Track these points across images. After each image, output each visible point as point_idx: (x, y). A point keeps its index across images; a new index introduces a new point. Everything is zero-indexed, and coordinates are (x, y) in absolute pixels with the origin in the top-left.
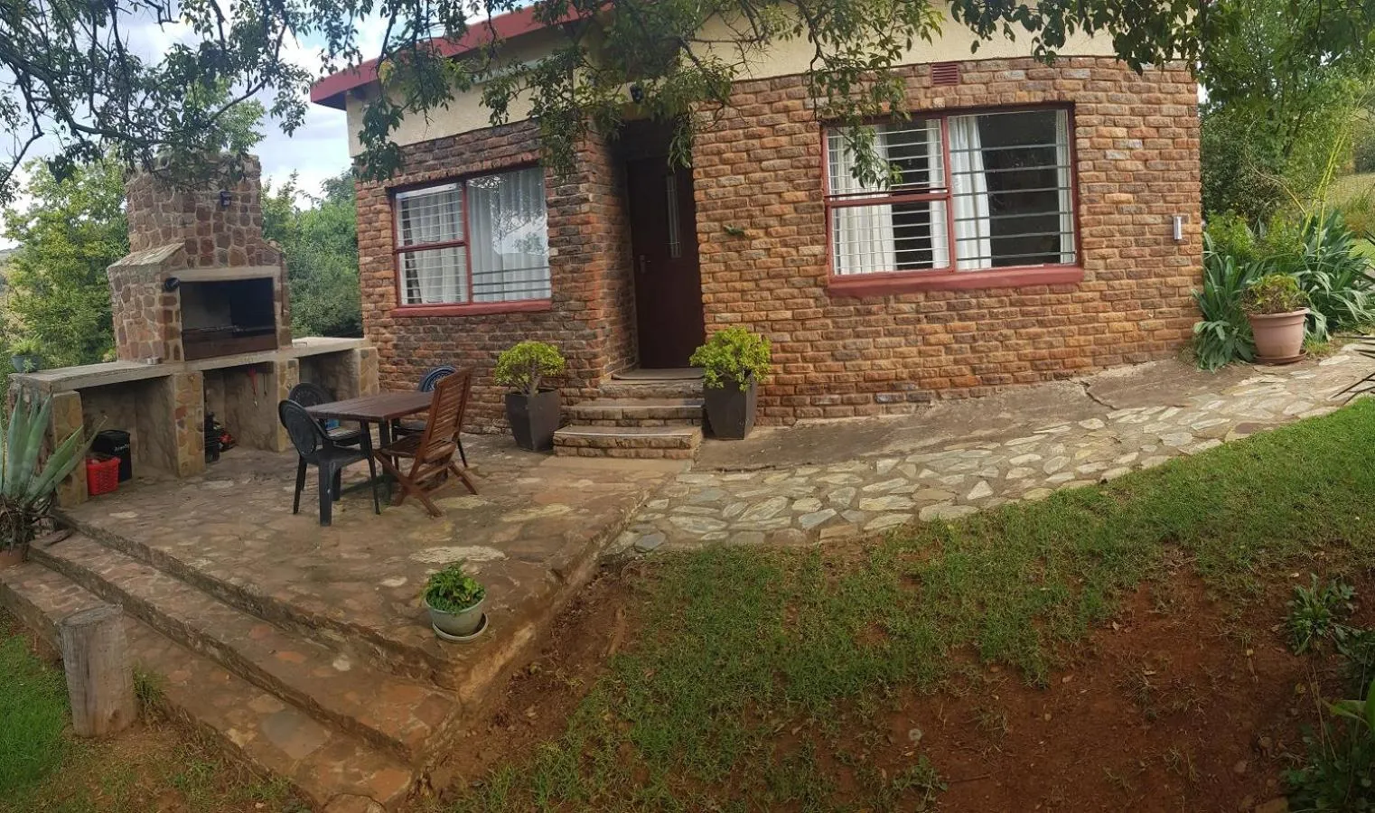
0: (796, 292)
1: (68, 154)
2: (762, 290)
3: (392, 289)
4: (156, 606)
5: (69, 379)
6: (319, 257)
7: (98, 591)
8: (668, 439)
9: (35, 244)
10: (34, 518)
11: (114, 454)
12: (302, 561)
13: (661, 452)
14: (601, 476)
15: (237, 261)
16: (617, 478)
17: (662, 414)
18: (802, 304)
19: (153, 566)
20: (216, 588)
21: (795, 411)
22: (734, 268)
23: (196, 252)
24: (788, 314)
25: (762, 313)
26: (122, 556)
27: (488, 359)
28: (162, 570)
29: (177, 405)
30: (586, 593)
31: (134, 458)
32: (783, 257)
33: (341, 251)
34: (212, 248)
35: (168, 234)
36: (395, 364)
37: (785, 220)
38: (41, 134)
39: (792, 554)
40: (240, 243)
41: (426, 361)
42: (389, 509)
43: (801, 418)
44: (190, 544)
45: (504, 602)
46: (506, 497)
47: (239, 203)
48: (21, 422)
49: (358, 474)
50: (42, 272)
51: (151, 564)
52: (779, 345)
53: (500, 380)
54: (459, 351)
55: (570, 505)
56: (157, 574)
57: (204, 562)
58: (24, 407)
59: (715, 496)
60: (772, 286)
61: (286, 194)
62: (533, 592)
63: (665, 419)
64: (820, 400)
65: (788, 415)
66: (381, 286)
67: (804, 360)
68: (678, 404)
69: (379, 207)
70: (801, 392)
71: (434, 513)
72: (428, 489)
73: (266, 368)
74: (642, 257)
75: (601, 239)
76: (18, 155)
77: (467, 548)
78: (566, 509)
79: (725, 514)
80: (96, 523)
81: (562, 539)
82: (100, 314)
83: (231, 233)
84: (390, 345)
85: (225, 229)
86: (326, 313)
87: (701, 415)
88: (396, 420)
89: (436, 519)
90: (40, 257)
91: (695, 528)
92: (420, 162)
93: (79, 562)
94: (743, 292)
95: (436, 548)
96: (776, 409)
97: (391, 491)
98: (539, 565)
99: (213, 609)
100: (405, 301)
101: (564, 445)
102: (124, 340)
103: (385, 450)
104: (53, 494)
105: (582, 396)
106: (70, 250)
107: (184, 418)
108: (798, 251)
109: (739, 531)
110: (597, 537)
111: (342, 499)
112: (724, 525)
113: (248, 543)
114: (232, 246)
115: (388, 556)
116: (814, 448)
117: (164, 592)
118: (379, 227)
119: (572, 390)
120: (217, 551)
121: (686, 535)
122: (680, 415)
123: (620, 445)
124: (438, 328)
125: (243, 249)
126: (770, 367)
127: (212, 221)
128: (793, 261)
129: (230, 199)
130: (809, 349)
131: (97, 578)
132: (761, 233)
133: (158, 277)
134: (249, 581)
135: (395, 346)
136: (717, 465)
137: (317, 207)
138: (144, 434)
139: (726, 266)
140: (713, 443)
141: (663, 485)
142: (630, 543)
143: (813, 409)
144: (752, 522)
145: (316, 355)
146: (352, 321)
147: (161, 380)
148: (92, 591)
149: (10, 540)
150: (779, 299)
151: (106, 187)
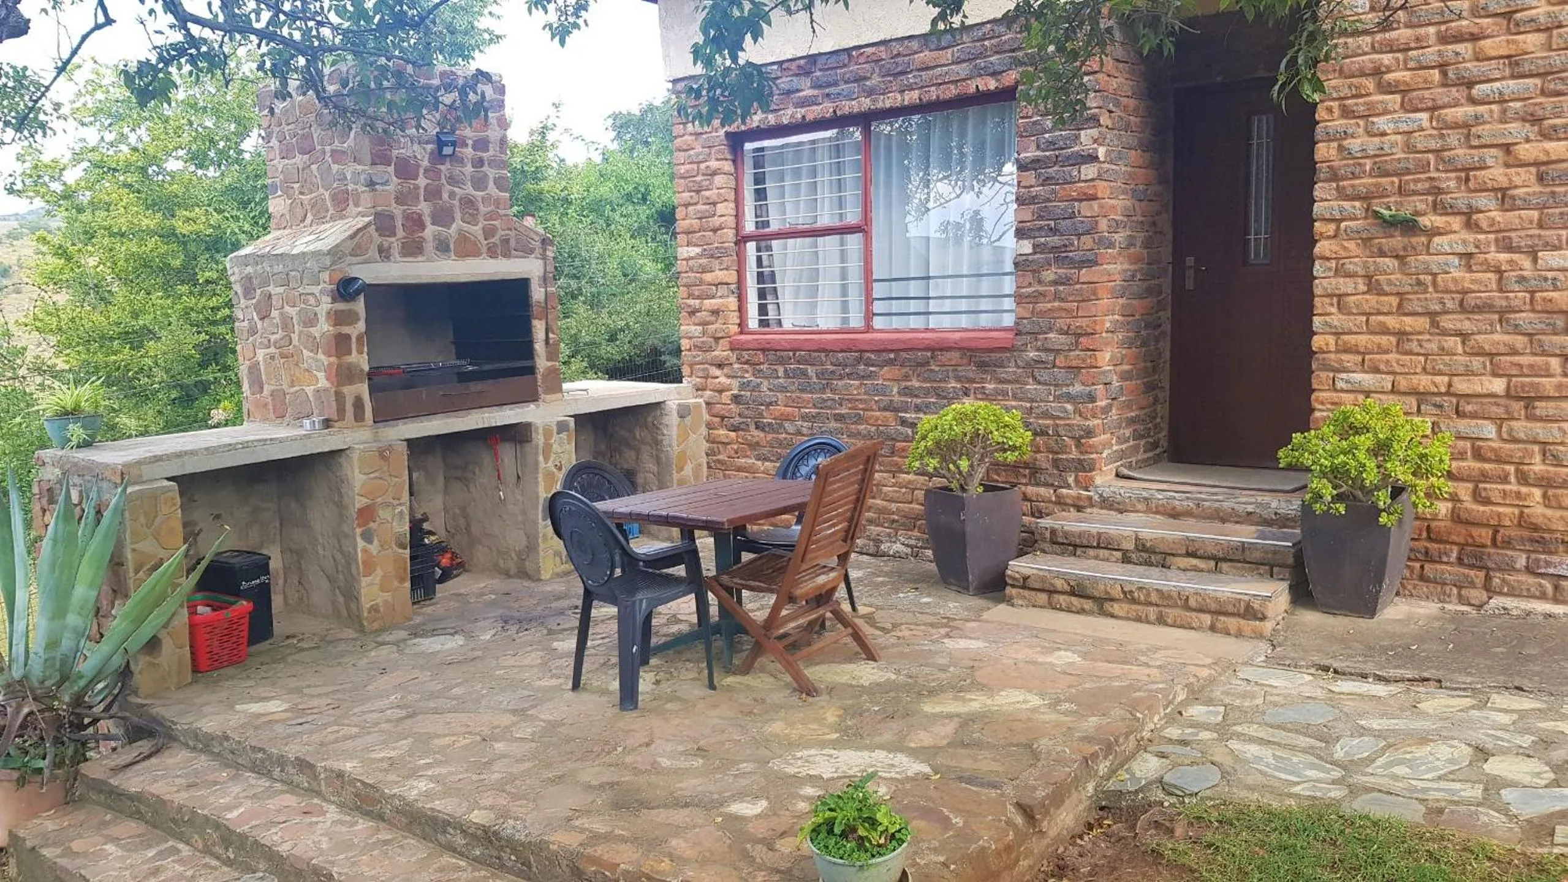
0: (1520, 341)
1: (161, 59)
2: (1445, 333)
3: (732, 302)
4: (335, 870)
5: (157, 459)
6: (600, 244)
7: (219, 850)
8: (1223, 597)
9: (80, 210)
10: (86, 721)
11: (239, 594)
12: (593, 773)
13: (1207, 619)
14: (1093, 649)
15: (466, 248)
16: (1123, 655)
17: (1212, 550)
18: (1531, 366)
19: (325, 800)
20: (445, 832)
21: (1488, 578)
22: (1386, 288)
23: (394, 234)
24: (1498, 385)
25: (1438, 379)
26: (264, 783)
27: (894, 428)
28: (341, 806)
29: (360, 502)
30: (1074, 851)
31: (277, 602)
32: (1499, 271)
33: (638, 232)
34: (423, 227)
35: (342, 201)
36: (735, 429)
37: (1513, 198)
38: (109, 21)
39: (1490, 859)
40: (472, 219)
41: (787, 425)
42: (731, 680)
43: (1501, 593)
44: (392, 754)
45: (935, 850)
46: (927, 670)
47: (468, 151)
48: (67, 542)
49: (674, 619)
50: (92, 262)
51: (318, 794)
52: (1468, 444)
53: (917, 464)
54: (844, 411)
55: (1042, 695)
56: (332, 812)
57: (423, 785)
58: (71, 515)
59: (1320, 716)
60: (1467, 326)
61: (543, 134)
62: (987, 840)
63: (1217, 560)
64: (1548, 564)
65: (1472, 585)
66: (713, 297)
67: (1523, 478)
68: (1245, 535)
69: (714, 164)
70: (1508, 544)
71: (806, 689)
72: (794, 646)
73: (517, 434)
74: (1190, 261)
75: (1116, 226)
76: (65, 55)
77: (866, 754)
78: (1035, 701)
79: (1339, 753)
80: (209, 725)
81: (1030, 749)
82: (203, 336)
83: (456, 203)
84: (726, 397)
85: (445, 196)
86: (612, 338)
87: (1291, 561)
88: (739, 528)
89: (810, 699)
90: (90, 236)
91: (1277, 769)
92: (789, 92)
93: (181, 798)
94: (1402, 335)
95: (813, 752)
96: (1449, 571)
97: (733, 647)
98: (993, 793)
99: (441, 870)
100: (753, 323)
101: (1024, 587)
102: (258, 384)
103: (725, 579)
104: (125, 673)
105: (1061, 503)
106: (150, 221)
107: (372, 525)
108: (1535, 260)
109: (1369, 790)
110: (1094, 756)
111: (653, 661)
112: (1337, 773)
113: (500, 746)
114: (458, 224)
115: (735, 763)
116: (1530, 659)
117: (348, 846)
118: (715, 198)
119: (1042, 490)
120: (438, 763)
121: (1260, 778)
122: (1248, 556)
123: (1129, 597)
124: (811, 371)
125: (477, 230)
126: (1448, 487)
127: (422, 181)
128: (1522, 279)
129: (454, 144)
130: (1538, 458)
131: (217, 826)
132: (1456, 222)
133: (325, 276)
134: (505, 815)
135: (736, 399)
136: (1316, 659)
137: (597, 158)
138: (297, 556)
139: (1369, 285)
140: (1310, 618)
141: (1212, 680)
142: (1152, 775)
143: (1531, 580)
144: (1395, 777)
145: (603, 412)
146: (656, 352)
147: (332, 456)
148: (207, 851)
149: (41, 764)
150: (1480, 353)
151: (217, 113)
